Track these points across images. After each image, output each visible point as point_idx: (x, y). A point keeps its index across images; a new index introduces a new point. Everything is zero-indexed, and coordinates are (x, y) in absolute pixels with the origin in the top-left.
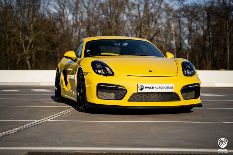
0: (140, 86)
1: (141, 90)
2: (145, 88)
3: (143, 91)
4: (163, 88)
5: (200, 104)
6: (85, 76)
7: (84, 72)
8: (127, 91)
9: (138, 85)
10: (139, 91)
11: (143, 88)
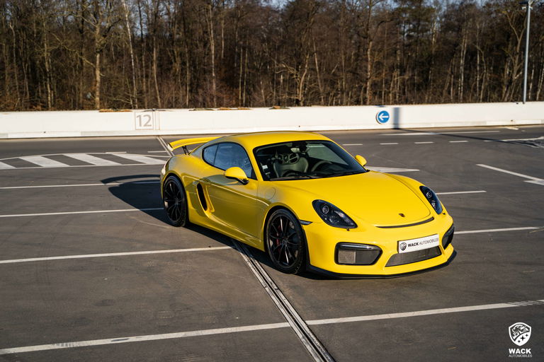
0: (403, 243)
1: (403, 249)
2: (407, 246)
3: (406, 251)
4: (428, 242)
6: (304, 226)
7: (300, 219)
8: (381, 252)
9: (400, 243)
10: (401, 251)
11: (405, 247)
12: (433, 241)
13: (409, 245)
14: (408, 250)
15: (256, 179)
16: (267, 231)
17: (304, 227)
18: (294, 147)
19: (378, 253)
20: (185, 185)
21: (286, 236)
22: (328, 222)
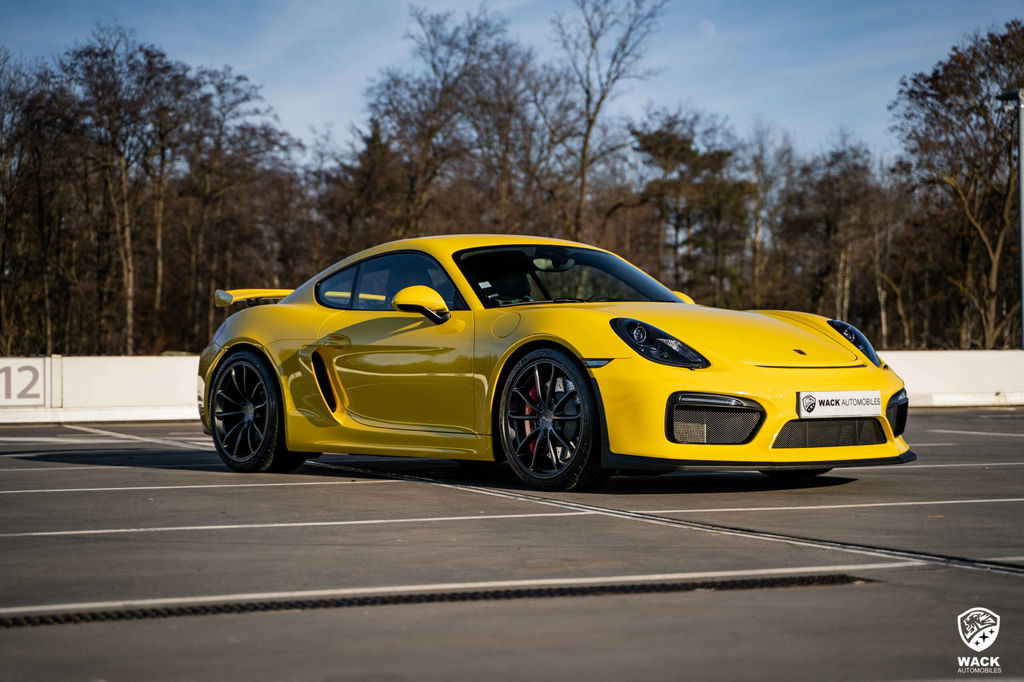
0: (808, 397)
1: (810, 410)
2: (817, 404)
3: (812, 415)
4: (860, 402)
5: (908, 451)
6: (593, 370)
7: (585, 355)
8: (763, 415)
9: (802, 396)
10: (805, 414)
11: (813, 405)
12: (868, 402)
13: (822, 403)
14: (820, 412)
15: (466, 307)
16: (502, 409)
17: (596, 373)
18: (538, 256)
19: (756, 417)
20: (277, 363)
21: (550, 406)
22: (647, 355)
